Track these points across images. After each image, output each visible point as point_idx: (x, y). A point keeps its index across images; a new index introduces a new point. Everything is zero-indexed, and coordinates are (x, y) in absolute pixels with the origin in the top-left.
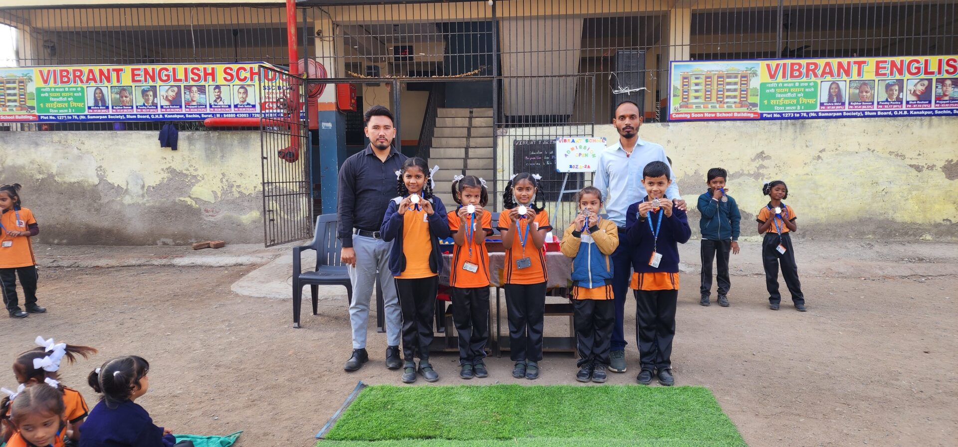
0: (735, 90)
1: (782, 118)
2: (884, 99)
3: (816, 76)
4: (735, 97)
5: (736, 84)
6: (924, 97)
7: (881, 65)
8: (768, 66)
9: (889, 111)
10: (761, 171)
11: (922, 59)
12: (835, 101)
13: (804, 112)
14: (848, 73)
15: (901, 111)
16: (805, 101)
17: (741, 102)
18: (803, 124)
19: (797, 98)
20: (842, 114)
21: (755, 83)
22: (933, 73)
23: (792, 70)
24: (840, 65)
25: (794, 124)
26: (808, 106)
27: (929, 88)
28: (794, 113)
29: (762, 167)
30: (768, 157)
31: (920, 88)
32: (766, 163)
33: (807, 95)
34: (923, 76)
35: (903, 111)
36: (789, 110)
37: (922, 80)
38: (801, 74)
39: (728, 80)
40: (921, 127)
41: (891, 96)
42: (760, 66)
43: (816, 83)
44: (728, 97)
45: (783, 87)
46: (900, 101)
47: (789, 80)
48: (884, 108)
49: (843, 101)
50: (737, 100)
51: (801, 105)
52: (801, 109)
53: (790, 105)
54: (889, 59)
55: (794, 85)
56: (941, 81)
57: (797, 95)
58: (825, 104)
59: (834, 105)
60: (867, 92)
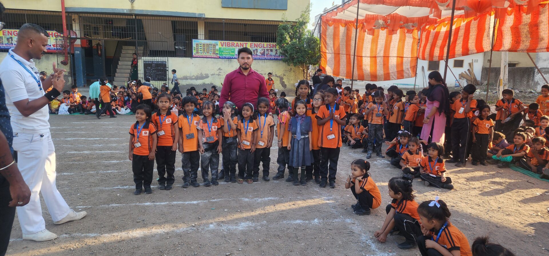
0: (212, 49)
4: (212, 51)
5: (212, 47)
6: (263, 54)
7: (252, 44)
8: (221, 43)
10: (220, 73)
11: (262, 43)
16: (231, 53)
17: (214, 53)
18: (231, 60)
19: (229, 53)
21: (217, 47)
23: (228, 44)
24: (241, 44)
25: (228, 60)
26: (232, 55)
27: (264, 52)
29: (220, 72)
30: (222, 70)
31: (262, 52)
32: (221, 71)
33: (232, 52)
34: (263, 48)
36: (227, 56)
37: (262, 49)
38: (230, 45)
39: (210, 46)
40: (262, 62)
42: (219, 42)
43: (234, 48)
44: (210, 51)
45: (225, 49)
46: (257, 55)
47: (227, 47)
50: (212, 52)
53: (227, 54)
54: (254, 43)
56: (267, 50)
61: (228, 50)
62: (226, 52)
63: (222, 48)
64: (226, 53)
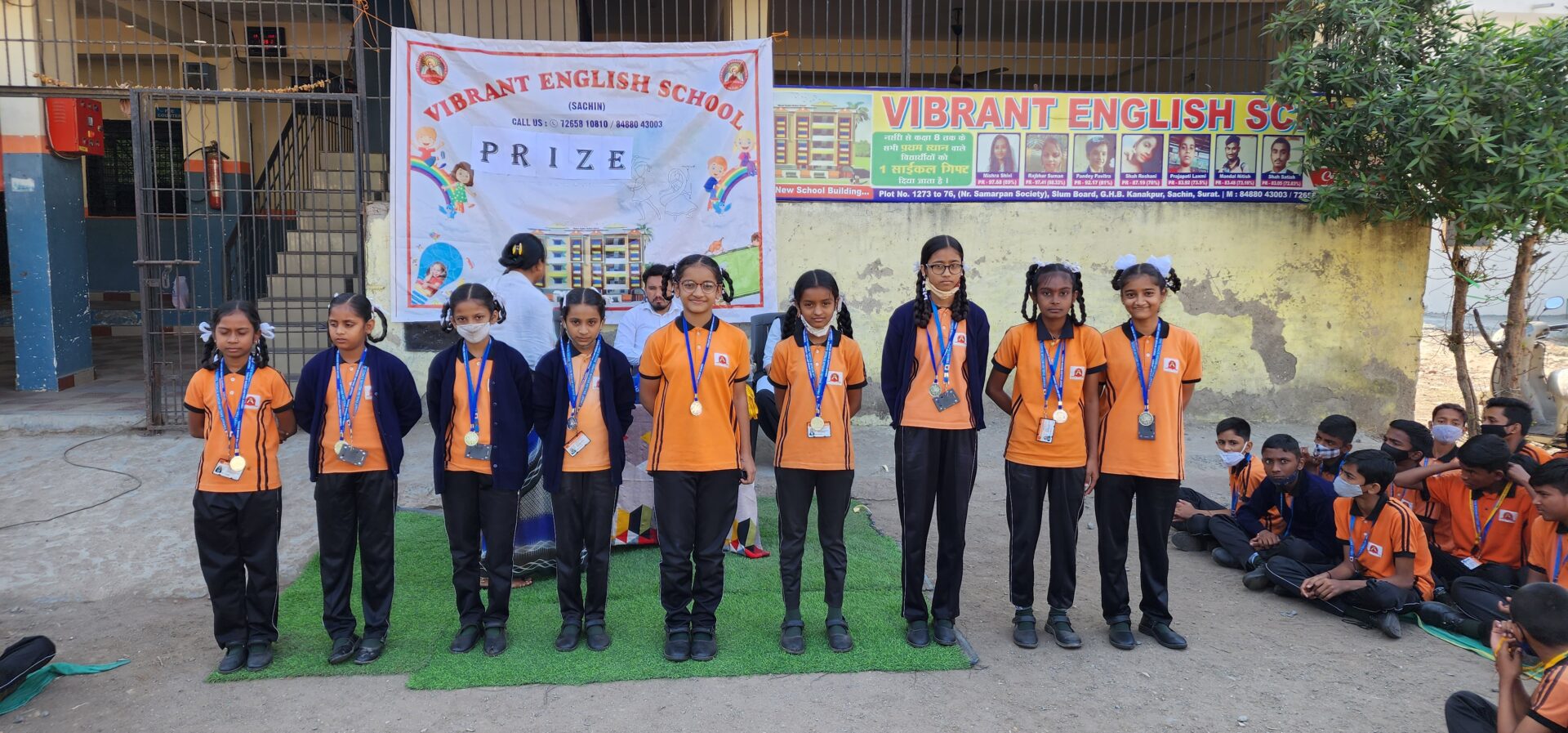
1: (911, 200)
2: (1084, 170)
3: (969, 123)
6: (1151, 166)
9: (1092, 191)
12: (1002, 170)
13: (949, 190)
14: (1024, 120)
15: (1112, 190)
17: (840, 168)
20: (1014, 194)
21: (863, 133)
22: (1164, 125)
27: (1158, 150)
28: (932, 191)
31: (1144, 151)
34: (1148, 130)
35: (1116, 191)
36: (924, 186)
37: (1147, 136)
41: (1095, 163)
45: (913, 142)
46: (1111, 173)
47: (924, 129)
48: (1084, 185)
49: (1016, 171)
51: (944, 176)
52: (944, 184)
53: (925, 175)
54: (1093, 97)
55: (933, 138)
56: (1178, 140)
57: (936, 157)
58: (985, 176)
59: (1000, 178)
60: (1055, 155)
61: (928, 148)
62: (918, 163)
63: (895, 133)
64: (920, 169)
